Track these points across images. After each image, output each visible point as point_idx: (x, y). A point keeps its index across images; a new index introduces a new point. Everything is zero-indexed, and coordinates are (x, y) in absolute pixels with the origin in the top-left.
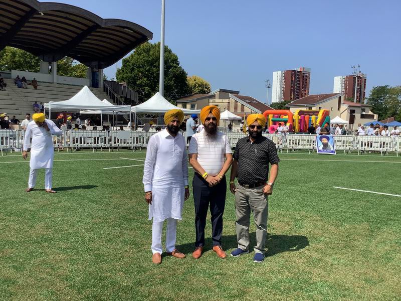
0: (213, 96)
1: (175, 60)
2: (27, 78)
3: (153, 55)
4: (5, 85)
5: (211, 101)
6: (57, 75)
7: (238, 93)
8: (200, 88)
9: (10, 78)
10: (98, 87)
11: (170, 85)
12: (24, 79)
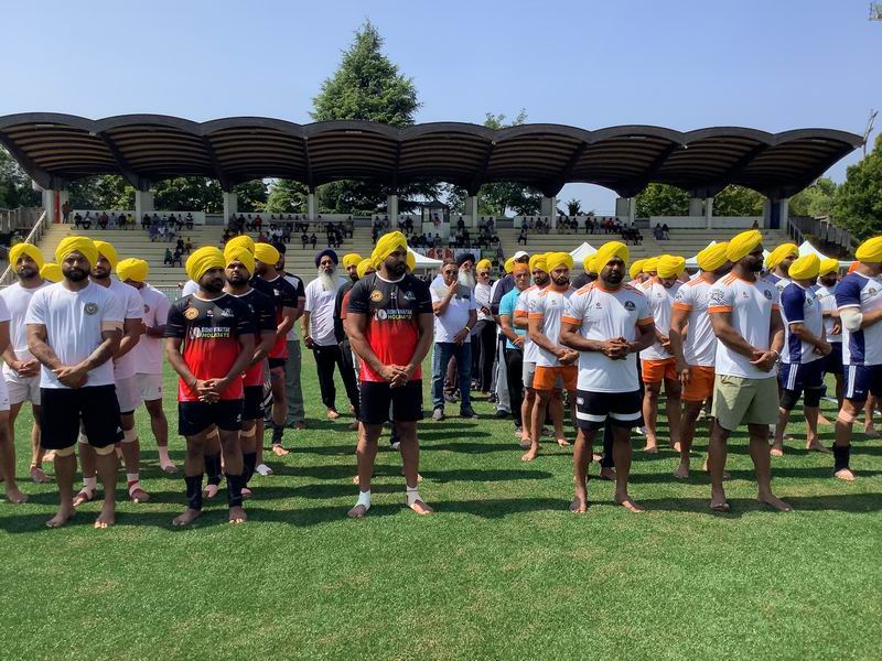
2: (669, 226)
6: (714, 215)
9: (648, 227)
10: (776, 228)
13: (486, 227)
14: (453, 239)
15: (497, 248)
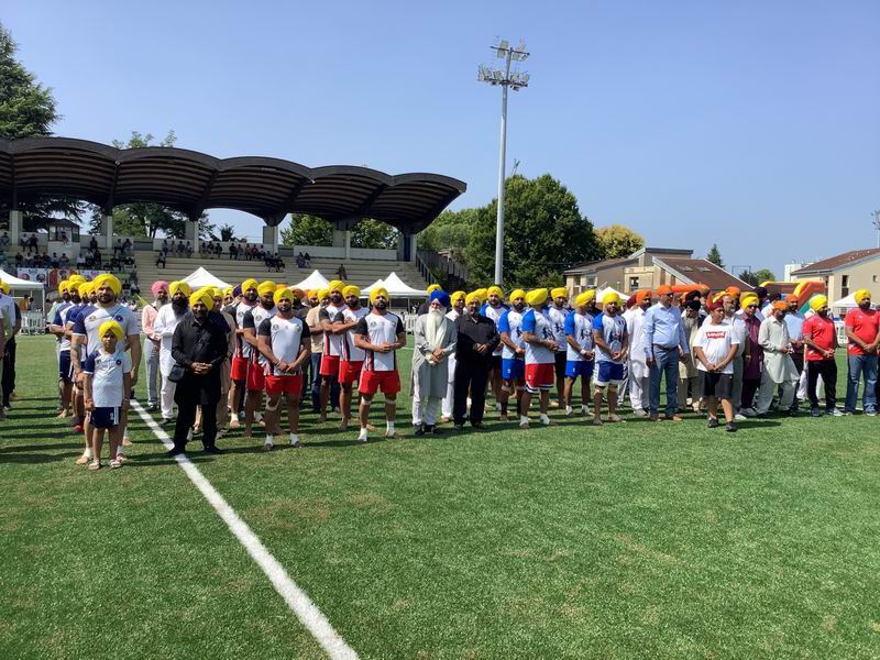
0: (635, 262)
1: (572, 203)
2: (311, 255)
3: (526, 198)
4: (283, 265)
5: (627, 270)
6: (352, 246)
7: (690, 252)
8: (621, 248)
9: (292, 256)
10: (409, 260)
11: (555, 246)
12: (307, 257)
13: (122, 249)
14: (82, 260)
15: (131, 270)
